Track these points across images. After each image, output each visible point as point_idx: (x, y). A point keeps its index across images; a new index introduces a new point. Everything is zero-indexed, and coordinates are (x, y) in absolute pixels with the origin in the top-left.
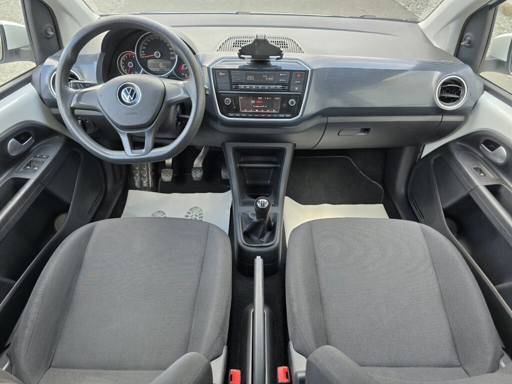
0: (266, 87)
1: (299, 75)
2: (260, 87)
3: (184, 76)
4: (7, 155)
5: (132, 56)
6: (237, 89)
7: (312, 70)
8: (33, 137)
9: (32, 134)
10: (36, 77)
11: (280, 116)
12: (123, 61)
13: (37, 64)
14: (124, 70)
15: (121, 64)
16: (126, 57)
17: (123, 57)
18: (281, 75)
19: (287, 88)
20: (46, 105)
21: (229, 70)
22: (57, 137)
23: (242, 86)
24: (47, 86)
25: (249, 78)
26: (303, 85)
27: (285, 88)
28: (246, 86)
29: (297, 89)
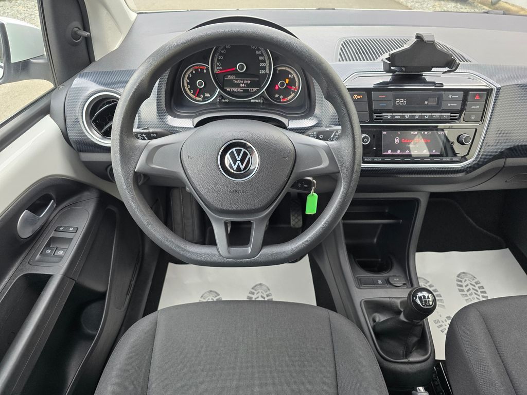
1: (477, 97)
2: (417, 116)
3: (279, 98)
4: (15, 238)
5: (202, 70)
6: (379, 120)
7: (499, 90)
8: (54, 200)
9: (54, 196)
10: (57, 104)
11: (445, 159)
12: (189, 78)
13: (55, 84)
14: (188, 92)
15: (186, 83)
16: (194, 72)
17: (189, 72)
18: (450, 96)
20: (74, 148)
21: (368, 91)
22: (86, 194)
23: (389, 116)
24: (77, 121)
25: (399, 103)
26: (483, 112)
27: (456, 116)
28: (394, 114)
29: (473, 118)
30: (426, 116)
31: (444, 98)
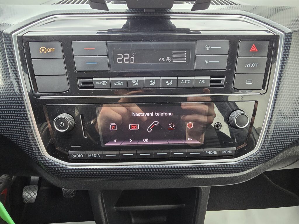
0: (170, 81)
1: (254, 49)
2: (153, 81)
7: (288, 37)
11: (208, 151)
19: (223, 83)
23: (102, 81)
25: (122, 60)
26: (266, 73)
27: (220, 81)
28: (112, 79)
29: (249, 83)
30: (169, 81)
31: (198, 50)
